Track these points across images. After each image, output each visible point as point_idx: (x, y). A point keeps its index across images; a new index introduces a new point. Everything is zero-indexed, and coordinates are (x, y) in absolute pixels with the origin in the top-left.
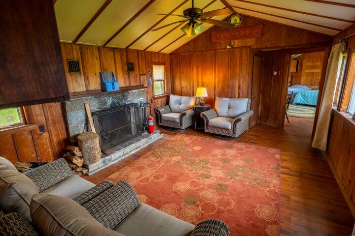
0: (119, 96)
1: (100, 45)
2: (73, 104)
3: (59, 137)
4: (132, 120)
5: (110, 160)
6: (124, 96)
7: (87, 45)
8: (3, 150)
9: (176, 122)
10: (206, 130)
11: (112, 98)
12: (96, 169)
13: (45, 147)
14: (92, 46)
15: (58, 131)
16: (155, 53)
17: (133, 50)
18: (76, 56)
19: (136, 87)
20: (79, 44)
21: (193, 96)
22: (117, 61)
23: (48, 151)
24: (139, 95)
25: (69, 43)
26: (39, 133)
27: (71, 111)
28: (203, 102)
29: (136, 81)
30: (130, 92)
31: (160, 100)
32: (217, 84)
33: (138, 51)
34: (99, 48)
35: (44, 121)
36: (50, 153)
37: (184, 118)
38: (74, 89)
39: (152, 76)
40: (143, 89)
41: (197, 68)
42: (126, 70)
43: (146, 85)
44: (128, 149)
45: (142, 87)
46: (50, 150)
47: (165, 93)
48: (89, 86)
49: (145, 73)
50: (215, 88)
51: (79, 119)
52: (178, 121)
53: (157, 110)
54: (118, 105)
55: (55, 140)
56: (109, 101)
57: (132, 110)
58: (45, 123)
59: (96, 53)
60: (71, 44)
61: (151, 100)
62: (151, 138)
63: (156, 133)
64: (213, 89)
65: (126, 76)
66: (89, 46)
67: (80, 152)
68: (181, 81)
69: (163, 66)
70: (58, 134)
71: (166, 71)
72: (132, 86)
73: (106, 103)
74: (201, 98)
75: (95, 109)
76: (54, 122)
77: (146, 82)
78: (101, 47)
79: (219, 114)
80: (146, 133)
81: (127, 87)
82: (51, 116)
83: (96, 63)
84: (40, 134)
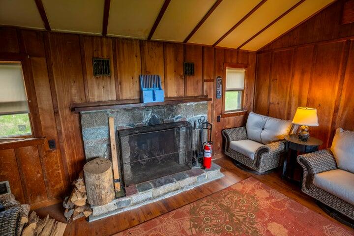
0: (164, 110)
1: (143, 38)
2: (91, 117)
3: (74, 157)
4: (182, 144)
5: (129, 202)
6: (172, 111)
7: (123, 39)
8: (2, 165)
9: (250, 159)
10: (304, 190)
11: (152, 113)
12: (103, 214)
13: (55, 167)
14: (131, 40)
15: (72, 149)
16: (232, 50)
17: (196, 46)
18: (105, 53)
19: (194, 99)
20: (111, 38)
21: (288, 119)
22: (168, 60)
23: (59, 173)
24: (196, 110)
25: (97, 36)
26: (48, 149)
27: (88, 127)
28: (306, 134)
29: (195, 90)
30: (182, 105)
31: (232, 118)
32: (342, 104)
33: (203, 47)
34: (141, 43)
35: (56, 135)
36: (61, 174)
37: (263, 156)
38: (99, 97)
39: (223, 83)
40: (205, 102)
41: (303, 73)
42: (182, 74)
43: (212, 96)
44: (161, 190)
45: (205, 98)
46: (60, 171)
47: (242, 109)
48: (122, 93)
49: (212, 78)
50: (336, 111)
51: (100, 138)
52: (253, 157)
53: (225, 133)
54: (160, 122)
55: (68, 160)
56: (147, 117)
57: (183, 130)
58: (56, 138)
59: (137, 48)
60: (100, 37)
61: (218, 117)
62: (205, 176)
63: (214, 169)
64: (332, 111)
65: (181, 81)
66: (127, 39)
67: (84, 187)
68: (269, 93)
69: (244, 70)
70: (73, 153)
71: (248, 76)
72: (188, 97)
73: (141, 119)
74: (304, 127)
75: (125, 125)
76: (69, 138)
77: (212, 91)
78: (145, 41)
79: (341, 164)
80: (198, 166)
81: (180, 97)
82: (65, 130)
83: (136, 63)
84: (49, 151)
